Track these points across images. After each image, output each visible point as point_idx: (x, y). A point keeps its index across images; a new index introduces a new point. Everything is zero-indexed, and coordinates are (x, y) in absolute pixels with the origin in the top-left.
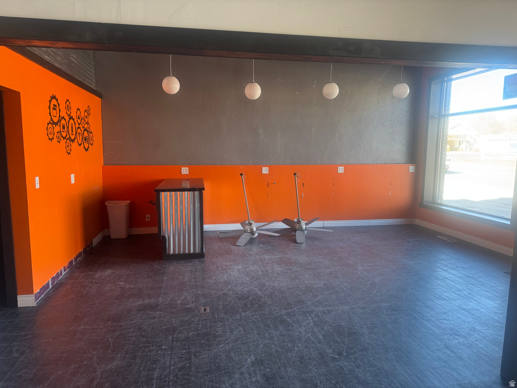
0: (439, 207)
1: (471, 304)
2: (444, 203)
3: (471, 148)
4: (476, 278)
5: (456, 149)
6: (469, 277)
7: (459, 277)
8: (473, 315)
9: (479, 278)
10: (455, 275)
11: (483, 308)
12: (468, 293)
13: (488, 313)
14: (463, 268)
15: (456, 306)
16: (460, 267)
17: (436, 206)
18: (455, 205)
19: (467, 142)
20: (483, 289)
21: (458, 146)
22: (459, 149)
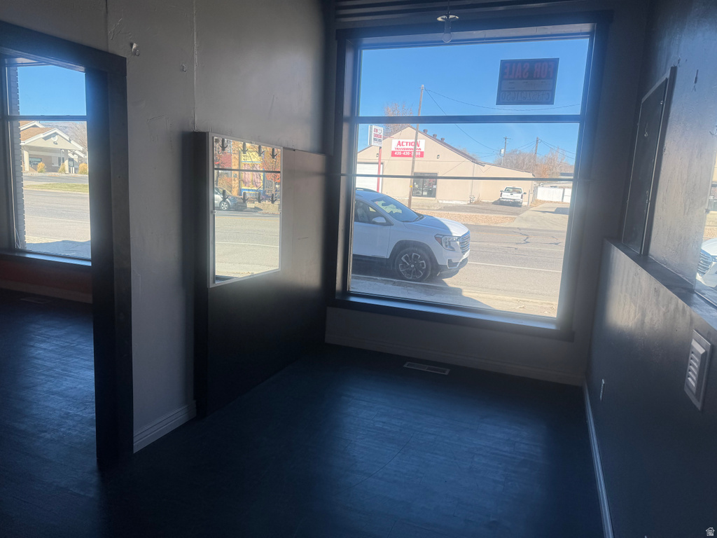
0: (21, 255)
1: (65, 383)
2: (28, 249)
3: (76, 169)
4: (74, 346)
5: (55, 170)
6: (65, 347)
7: (51, 351)
8: (67, 397)
9: (77, 345)
10: (45, 349)
11: (81, 383)
12: (62, 370)
13: (86, 389)
14: (57, 337)
15: (44, 392)
16: (53, 336)
17: (16, 255)
18: (43, 251)
19: (71, 160)
20: (82, 359)
21: (57, 165)
22: (60, 169)
